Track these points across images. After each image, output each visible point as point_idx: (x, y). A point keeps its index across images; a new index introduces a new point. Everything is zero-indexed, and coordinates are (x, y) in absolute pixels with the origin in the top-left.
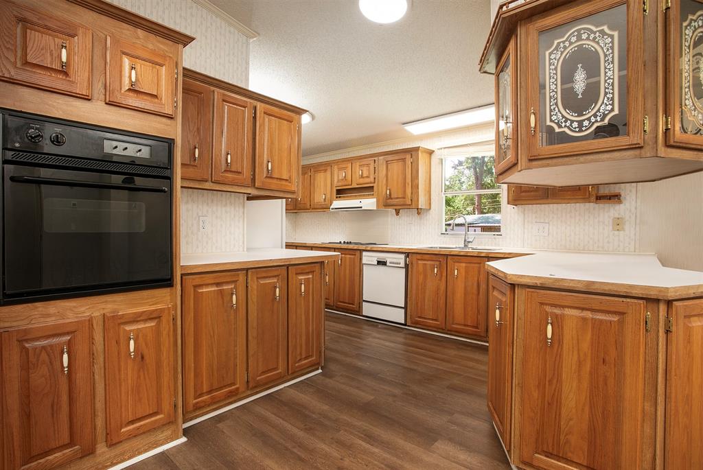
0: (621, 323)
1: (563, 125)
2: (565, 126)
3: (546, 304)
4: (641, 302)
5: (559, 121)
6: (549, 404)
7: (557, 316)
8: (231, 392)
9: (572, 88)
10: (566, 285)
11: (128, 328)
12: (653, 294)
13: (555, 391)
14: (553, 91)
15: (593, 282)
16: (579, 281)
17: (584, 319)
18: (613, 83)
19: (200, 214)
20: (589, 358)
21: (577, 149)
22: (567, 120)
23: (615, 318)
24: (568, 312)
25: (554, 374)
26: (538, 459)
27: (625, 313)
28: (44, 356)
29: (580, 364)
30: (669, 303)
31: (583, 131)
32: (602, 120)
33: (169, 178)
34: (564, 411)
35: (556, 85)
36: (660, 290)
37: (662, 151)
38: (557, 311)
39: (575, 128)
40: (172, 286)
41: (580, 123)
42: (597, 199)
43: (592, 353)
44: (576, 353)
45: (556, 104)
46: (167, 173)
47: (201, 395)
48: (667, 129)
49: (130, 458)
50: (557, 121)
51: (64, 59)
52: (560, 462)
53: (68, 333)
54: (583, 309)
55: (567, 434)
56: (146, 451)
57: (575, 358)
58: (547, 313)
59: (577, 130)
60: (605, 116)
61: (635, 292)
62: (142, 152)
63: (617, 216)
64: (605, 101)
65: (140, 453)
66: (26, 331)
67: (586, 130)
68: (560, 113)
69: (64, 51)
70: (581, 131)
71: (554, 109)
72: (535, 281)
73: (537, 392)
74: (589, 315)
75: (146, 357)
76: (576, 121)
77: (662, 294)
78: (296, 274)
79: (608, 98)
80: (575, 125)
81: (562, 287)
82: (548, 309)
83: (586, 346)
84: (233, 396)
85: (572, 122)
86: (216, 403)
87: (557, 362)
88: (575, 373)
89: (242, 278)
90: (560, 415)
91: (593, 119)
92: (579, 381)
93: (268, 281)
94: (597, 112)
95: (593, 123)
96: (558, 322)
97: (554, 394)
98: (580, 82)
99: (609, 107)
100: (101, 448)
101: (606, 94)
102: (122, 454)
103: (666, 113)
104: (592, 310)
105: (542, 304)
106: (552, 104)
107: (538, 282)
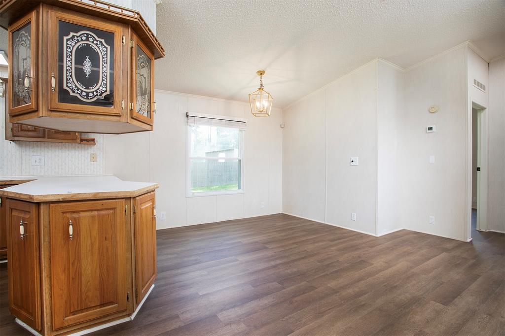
0: (114, 214)
1: (76, 91)
2: (77, 93)
3: (67, 212)
4: (123, 200)
5: (73, 88)
6: (73, 279)
7: (75, 218)
9: (82, 70)
10: (80, 197)
12: (128, 195)
13: (77, 268)
14: (69, 66)
15: (98, 193)
16: (89, 194)
17: (93, 217)
18: (107, 75)
20: (97, 240)
21: (86, 110)
22: (78, 89)
23: (111, 212)
24: (82, 214)
25: (75, 258)
26: (67, 320)
27: (115, 208)
29: (92, 245)
30: (134, 198)
31: (89, 99)
32: (101, 95)
34: (83, 279)
35: (71, 63)
36: (131, 192)
37: (129, 120)
38: (75, 215)
39: (84, 96)
41: (87, 94)
42: (81, 141)
43: (99, 236)
44: (89, 238)
45: (71, 76)
48: (131, 109)
50: (71, 88)
52: (83, 312)
54: (92, 211)
55: (86, 293)
57: (89, 242)
58: (68, 219)
59: (85, 97)
60: (102, 93)
61: (120, 196)
63: (92, 152)
64: (102, 85)
67: (91, 99)
68: (74, 83)
70: (87, 98)
71: (70, 79)
72: (57, 198)
73: (63, 274)
74: (96, 213)
76: (85, 92)
77: (132, 194)
79: (104, 84)
80: (84, 94)
81: (78, 199)
82: (68, 215)
83: (95, 233)
85: (82, 91)
87: (77, 249)
88: (89, 251)
90: (81, 282)
91: (95, 94)
92: (92, 255)
94: (97, 89)
95: (95, 96)
96: (76, 223)
97: (76, 271)
98: (87, 67)
99: (105, 89)
101: (103, 80)
103: (131, 101)
104: (98, 210)
105: (64, 213)
106: (68, 75)
107: (61, 198)
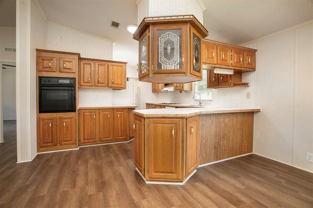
8: (94, 141)
11: (64, 120)
19: (97, 94)
28: (47, 124)
33: (75, 87)
40: (75, 112)
46: (74, 86)
47: (85, 140)
49: (65, 149)
51: (50, 65)
53: (52, 120)
56: (69, 149)
62: (68, 82)
65: (67, 149)
66: (44, 118)
69: (50, 64)
75: (68, 127)
78: (117, 111)
84: (95, 142)
86: (89, 143)
89: (97, 111)
93: (106, 113)
100: (58, 145)
102: (63, 148)
